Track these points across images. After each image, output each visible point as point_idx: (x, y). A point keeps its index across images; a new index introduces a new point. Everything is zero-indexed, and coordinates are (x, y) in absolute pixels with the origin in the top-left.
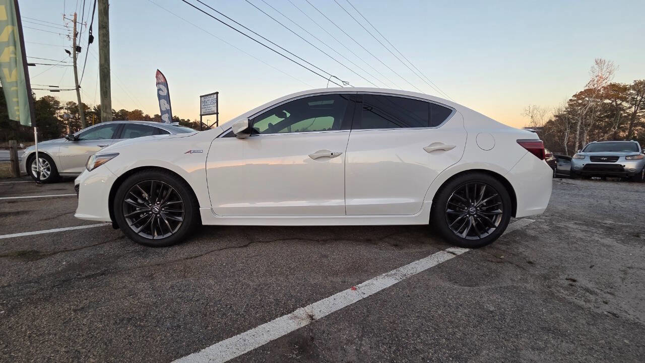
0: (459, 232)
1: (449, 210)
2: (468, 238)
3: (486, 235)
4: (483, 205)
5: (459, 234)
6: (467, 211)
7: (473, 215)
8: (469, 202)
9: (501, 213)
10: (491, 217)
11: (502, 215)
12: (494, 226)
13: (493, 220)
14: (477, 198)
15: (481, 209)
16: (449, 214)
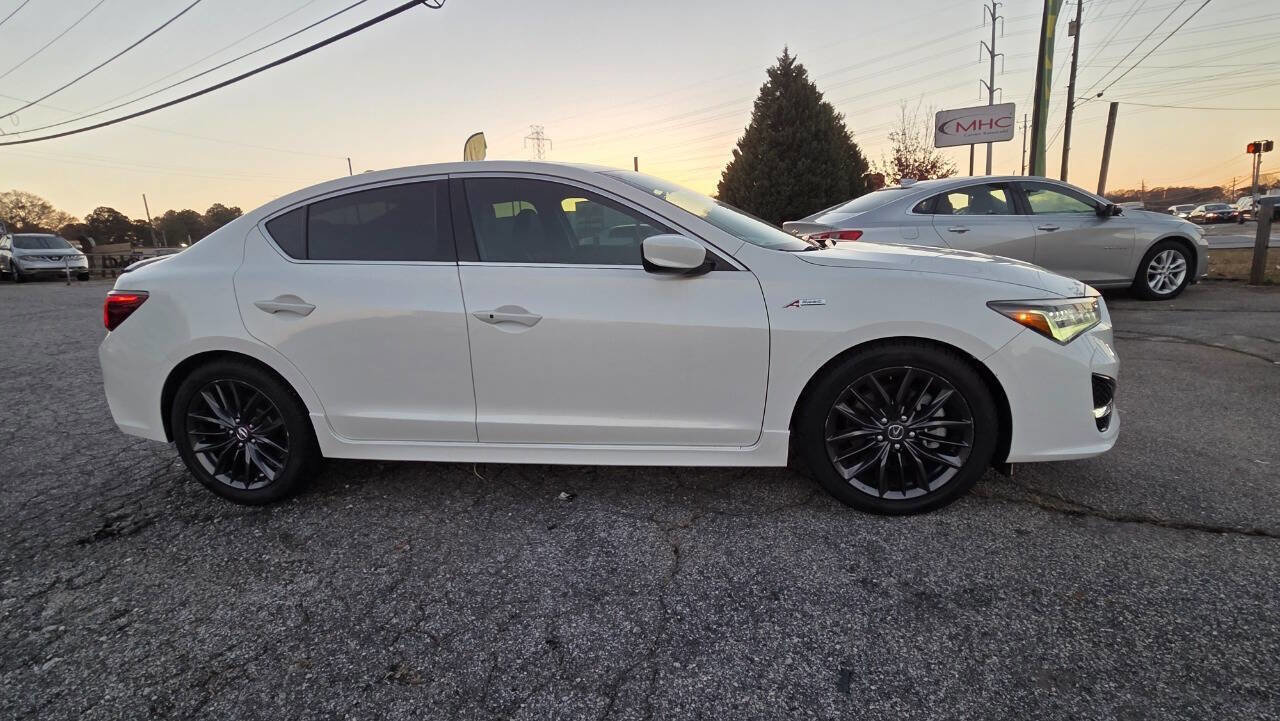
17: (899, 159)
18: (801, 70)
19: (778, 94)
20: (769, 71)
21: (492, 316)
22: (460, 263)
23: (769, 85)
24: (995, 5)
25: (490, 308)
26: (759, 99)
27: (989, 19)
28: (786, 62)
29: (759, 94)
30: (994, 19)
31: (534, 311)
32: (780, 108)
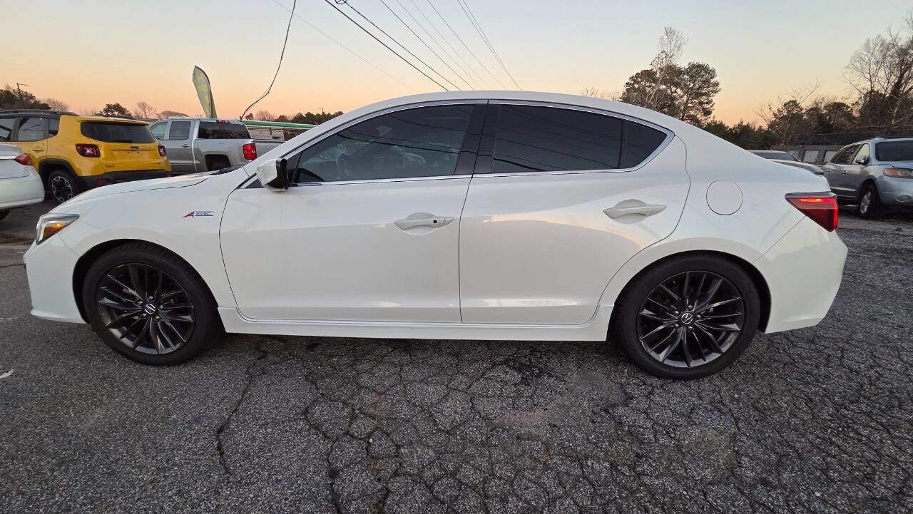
0: (655, 351)
1: (646, 312)
2: (668, 362)
3: (700, 362)
4: (708, 313)
5: (653, 354)
6: (677, 317)
7: (687, 326)
8: (683, 301)
9: (737, 331)
10: (717, 334)
11: (738, 333)
12: (718, 351)
13: (720, 338)
14: (702, 298)
15: (702, 317)
16: (645, 319)
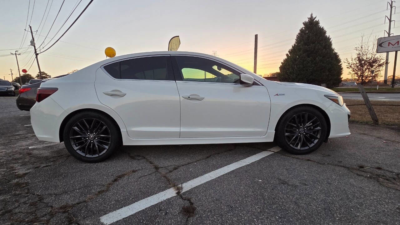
17: (359, 58)
18: (317, 23)
19: (307, 32)
20: (303, 23)
21: (189, 97)
22: (176, 81)
23: (304, 29)
24: (392, 2)
25: (188, 95)
26: (299, 34)
27: (389, 7)
28: (311, 20)
29: (299, 32)
30: (391, 7)
31: (202, 96)
32: (309, 37)
